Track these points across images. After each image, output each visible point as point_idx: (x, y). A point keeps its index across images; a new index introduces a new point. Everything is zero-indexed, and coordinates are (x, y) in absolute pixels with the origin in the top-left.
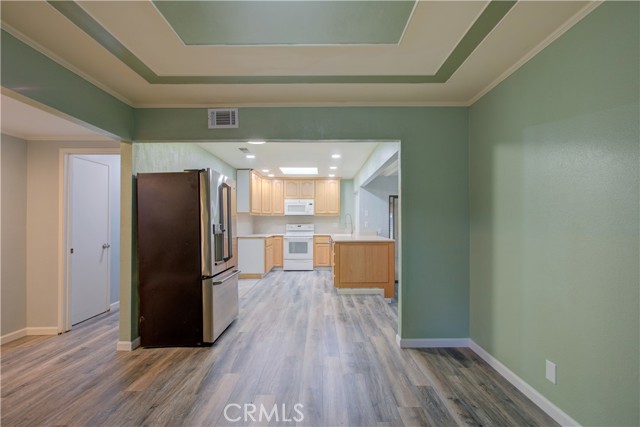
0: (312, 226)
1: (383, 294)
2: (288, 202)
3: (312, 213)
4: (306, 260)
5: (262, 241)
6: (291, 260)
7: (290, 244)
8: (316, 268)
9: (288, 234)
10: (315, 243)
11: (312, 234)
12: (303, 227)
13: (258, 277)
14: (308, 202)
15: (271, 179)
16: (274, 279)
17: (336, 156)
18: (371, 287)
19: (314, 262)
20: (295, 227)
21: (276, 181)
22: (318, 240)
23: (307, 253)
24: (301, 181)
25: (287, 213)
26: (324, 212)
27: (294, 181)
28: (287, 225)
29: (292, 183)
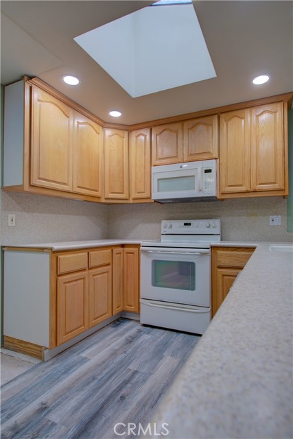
2: (159, 172)
4: (191, 308)
6: (157, 303)
7: (157, 263)
10: (215, 267)
20: (178, 226)
22: (224, 258)
23: (193, 289)
24: (186, 124)
25: (156, 195)
26: (243, 189)
27: (172, 127)
28: (164, 222)
29: (168, 129)
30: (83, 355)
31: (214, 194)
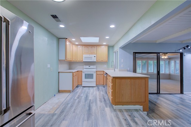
0: (95, 66)
1: (142, 109)
2: (84, 56)
3: (95, 60)
4: (92, 82)
5: (71, 74)
6: (86, 82)
7: (85, 74)
8: (97, 86)
9: (85, 70)
10: (97, 74)
11: (95, 70)
12: (92, 67)
13: (69, 91)
14: (93, 55)
15: (77, 45)
16: (77, 92)
17: (112, 26)
18: (134, 105)
19: (96, 83)
20: (87, 67)
21: (79, 46)
22: (98, 73)
23: (93, 78)
24: (90, 46)
25: (84, 60)
26: (101, 60)
27: (88, 47)
28: (84, 66)
29: (87, 47)
30: (77, 91)
31: (96, 61)
